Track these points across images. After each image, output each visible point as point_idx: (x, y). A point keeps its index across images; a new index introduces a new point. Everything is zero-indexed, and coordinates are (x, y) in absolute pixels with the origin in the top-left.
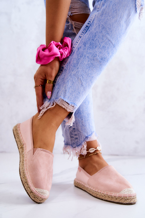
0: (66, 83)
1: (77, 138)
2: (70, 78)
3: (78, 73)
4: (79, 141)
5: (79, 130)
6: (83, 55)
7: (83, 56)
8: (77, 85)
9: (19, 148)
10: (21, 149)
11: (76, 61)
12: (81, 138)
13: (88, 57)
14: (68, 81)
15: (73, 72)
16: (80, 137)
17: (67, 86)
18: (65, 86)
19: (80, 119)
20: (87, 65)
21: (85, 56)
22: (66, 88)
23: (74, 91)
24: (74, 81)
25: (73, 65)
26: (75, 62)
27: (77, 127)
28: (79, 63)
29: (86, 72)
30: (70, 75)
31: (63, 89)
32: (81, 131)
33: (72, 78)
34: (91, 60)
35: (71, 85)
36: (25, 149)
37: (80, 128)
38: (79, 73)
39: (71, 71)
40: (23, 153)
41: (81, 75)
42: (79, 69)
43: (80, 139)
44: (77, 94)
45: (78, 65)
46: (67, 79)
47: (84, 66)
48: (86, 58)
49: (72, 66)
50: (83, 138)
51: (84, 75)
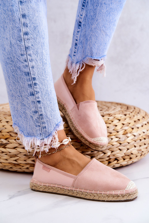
0: (89, 40)
1: (45, 127)
2: (92, 34)
3: (98, 26)
4: (47, 130)
5: (48, 117)
6: (99, 3)
7: (100, 5)
8: (101, 37)
9: (61, 110)
10: (64, 110)
11: (93, 12)
12: (50, 127)
13: (105, 3)
14: (91, 37)
15: (93, 26)
16: (50, 125)
17: (90, 43)
18: (89, 44)
19: (48, 102)
20: (107, 13)
21: (101, 4)
22: (91, 45)
23: (100, 45)
24: (96, 35)
25: (90, 18)
26: (92, 14)
27: (45, 113)
28: (97, 14)
29: (107, 20)
30: (91, 30)
31: (88, 47)
32: (51, 118)
33: (94, 33)
34: (110, 5)
35: (95, 41)
36: (67, 108)
37: (49, 114)
38: (100, 24)
39: (91, 26)
40: (67, 113)
41: (103, 26)
42: (99, 21)
43: (50, 129)
44: (104, 46)
45: (97, 16)
46: (89, 35)
47: (103, 14)
48: (104, 5)
49: (90, 20)
50: (52, 127)
51: (105, 24)
